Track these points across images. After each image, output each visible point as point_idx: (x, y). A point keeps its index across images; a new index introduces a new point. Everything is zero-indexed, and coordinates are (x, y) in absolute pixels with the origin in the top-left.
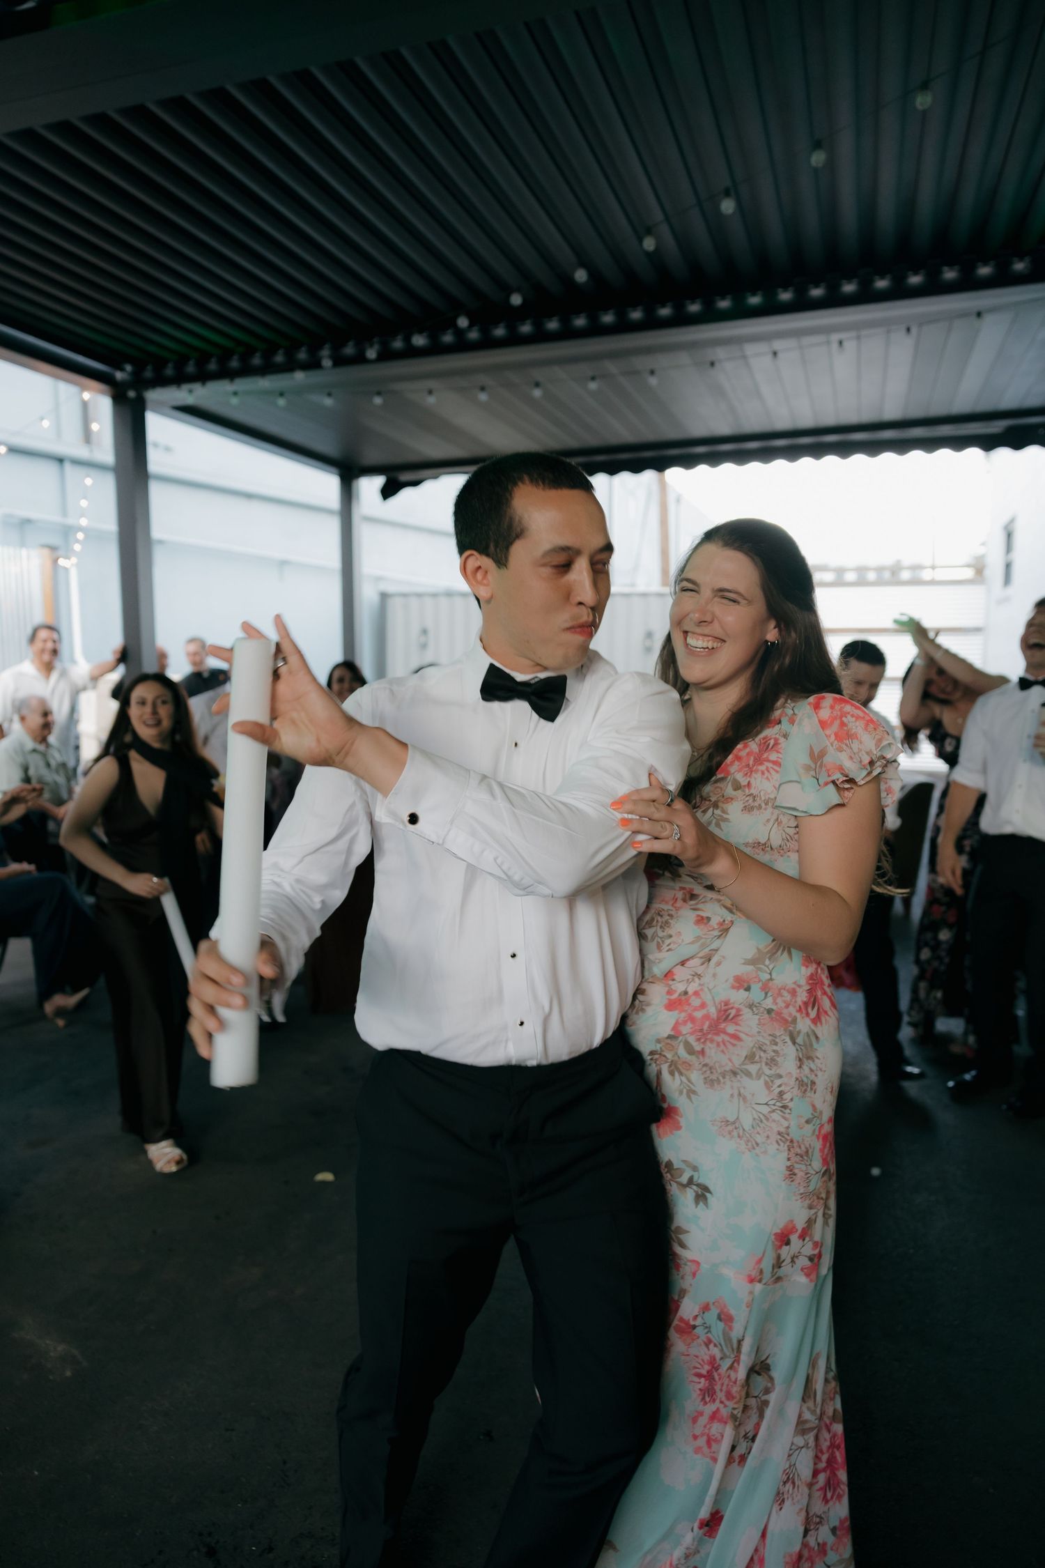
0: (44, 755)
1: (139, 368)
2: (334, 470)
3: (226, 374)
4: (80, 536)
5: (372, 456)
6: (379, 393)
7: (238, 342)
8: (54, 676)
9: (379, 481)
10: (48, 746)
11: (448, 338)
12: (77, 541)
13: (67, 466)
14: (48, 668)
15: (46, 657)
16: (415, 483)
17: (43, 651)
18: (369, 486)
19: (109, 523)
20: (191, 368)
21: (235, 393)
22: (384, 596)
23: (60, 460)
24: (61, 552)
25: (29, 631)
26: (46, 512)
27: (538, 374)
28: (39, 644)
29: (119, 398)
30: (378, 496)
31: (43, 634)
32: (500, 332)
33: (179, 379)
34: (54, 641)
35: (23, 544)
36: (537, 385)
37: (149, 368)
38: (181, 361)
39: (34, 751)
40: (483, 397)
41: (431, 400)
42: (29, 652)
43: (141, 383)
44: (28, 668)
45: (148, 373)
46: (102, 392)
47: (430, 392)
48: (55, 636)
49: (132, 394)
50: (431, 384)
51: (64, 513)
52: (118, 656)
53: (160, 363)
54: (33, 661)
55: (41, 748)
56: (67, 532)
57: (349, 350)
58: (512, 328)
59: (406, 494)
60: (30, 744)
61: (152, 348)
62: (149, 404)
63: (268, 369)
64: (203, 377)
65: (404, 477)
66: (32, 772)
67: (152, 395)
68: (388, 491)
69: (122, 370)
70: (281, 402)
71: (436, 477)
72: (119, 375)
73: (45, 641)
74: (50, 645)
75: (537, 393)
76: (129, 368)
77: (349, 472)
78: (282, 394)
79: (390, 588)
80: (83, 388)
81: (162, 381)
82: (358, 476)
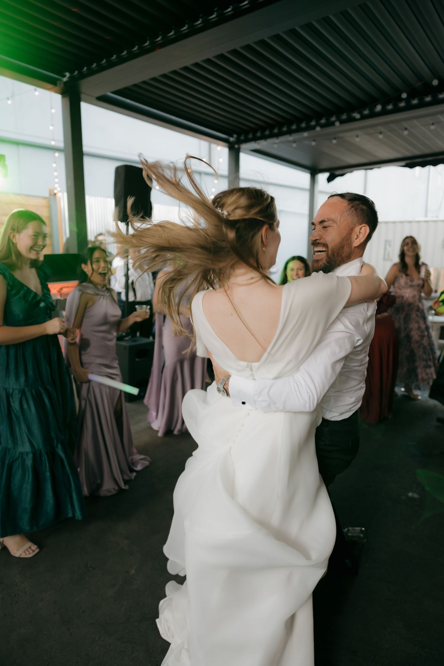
1: (239, 136)
2: (309, 171)
3: (272, 136)
5: (323, 165)
6: (335, 138)
7: (278, 122)
9: (326, 175)
16: (342, 175)
18: (323, 177)
20: (259, 134)
21: (276, 143)
27: (405, 124)
29: (231, 148)
30: (326, 181)
33: (255, 139)
36: (406, 129)
37: (242, 135)
38: (255, 132)
40: (381, 136)
41: (358, 139)
43: (240, 142)
45: (242, 138)
46: (225, 147)
47: (357, 136)
49: (235, 146)
50: (358, 132)
53: (247, 133)
59: (338, 180)
61: (244, 127)
62: (241, 150)
63: (290, 132)
64: (264, 137)
65: (337, 172)
67: (244, 146)
68: (330, 179)
69: (232, 137)
70: (294, 145)
71: (351, 172)
72: (232, 139)
75: (406, 133)
76: (235, 136)
77: (314, 171)
78: (294, 142)
80: (218, 145)
81: (247, 141)
82: (318, 173)
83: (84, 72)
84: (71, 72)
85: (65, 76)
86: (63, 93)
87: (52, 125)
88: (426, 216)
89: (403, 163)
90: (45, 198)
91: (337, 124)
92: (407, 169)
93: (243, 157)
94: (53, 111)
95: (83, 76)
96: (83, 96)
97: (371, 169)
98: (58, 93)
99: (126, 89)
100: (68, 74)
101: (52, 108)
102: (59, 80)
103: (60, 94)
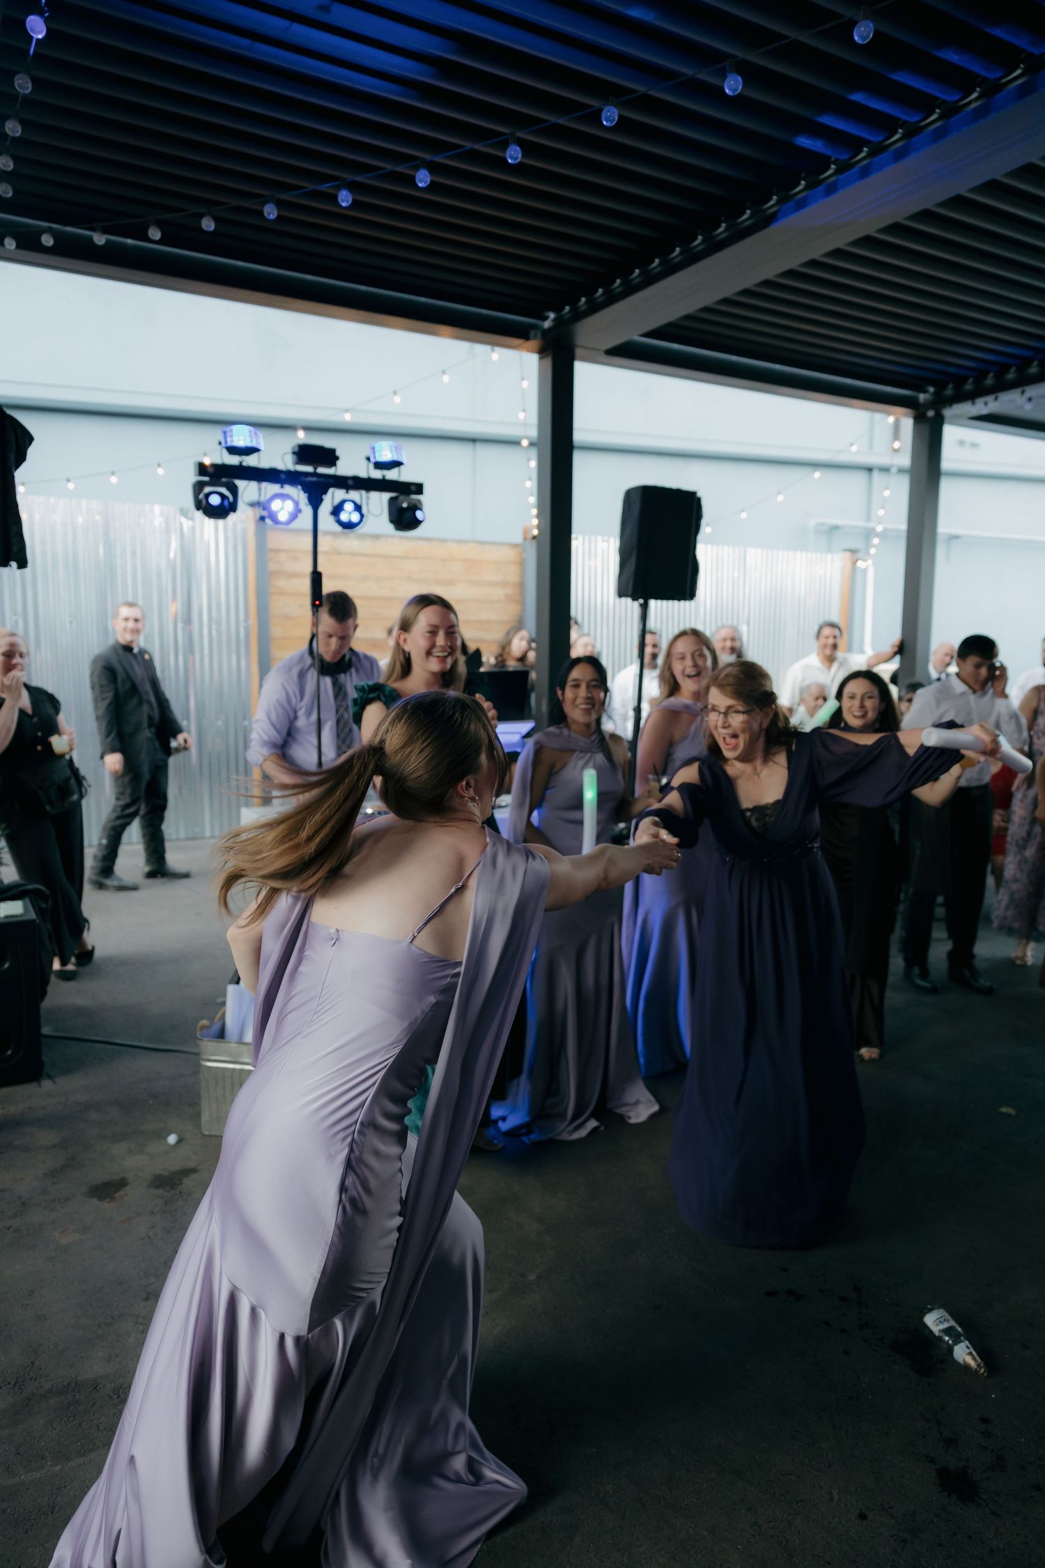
1: (940, 386)
3: (1022, 382)
4: (876, 541)
8: (835, 666)
12: (874, 546)
13: (875, 474)
14: (830, 660)
15: (828, 652)
17: (825, 646)
19: (901, 524)
20: (990, 381)
21: (1030, 400)
23: (870, 470)
24: (860, 555)
25: (816, 628)
26: (851, 519)
28: (823, 641)
29: (919, 418)
31: (827, 631)
34: (835, 637)
35: (829, 549)
37: (950, 386)
38: (981, 375)
42: (814, 645)
43: (941, 402)
44: (813, 660)
45: (949, 391)
46: (906, 415)
48: (837, 632)
49: (931, 413)
51: (868, 518)
52: (897, 648)
53: (960, 381)
54: (818, 654)
56: (869, 533)
61: (951, 370)
62: (946, 420)
64: (998, 389)
67: (948, 412)
69: (925, 391)
72: (922, 397)
73: (827, 637)
74: (831, 641)
76: (931, 389)
80: (889, 414)
81: (960, 398)
83: (581, 306)
84: (558, 310)
85: (546, 318)
86: (542, 352)
87: (524, 410)
90: (515, 546)
93: (952, 434)
94: (525, 384)
95: (578, 316)
96: (578, 352)
98: (532, 352)
99: (670, 325)
100: (552, 315)
101: (523, 379)
102: (535, 327)
103: (537, 353)
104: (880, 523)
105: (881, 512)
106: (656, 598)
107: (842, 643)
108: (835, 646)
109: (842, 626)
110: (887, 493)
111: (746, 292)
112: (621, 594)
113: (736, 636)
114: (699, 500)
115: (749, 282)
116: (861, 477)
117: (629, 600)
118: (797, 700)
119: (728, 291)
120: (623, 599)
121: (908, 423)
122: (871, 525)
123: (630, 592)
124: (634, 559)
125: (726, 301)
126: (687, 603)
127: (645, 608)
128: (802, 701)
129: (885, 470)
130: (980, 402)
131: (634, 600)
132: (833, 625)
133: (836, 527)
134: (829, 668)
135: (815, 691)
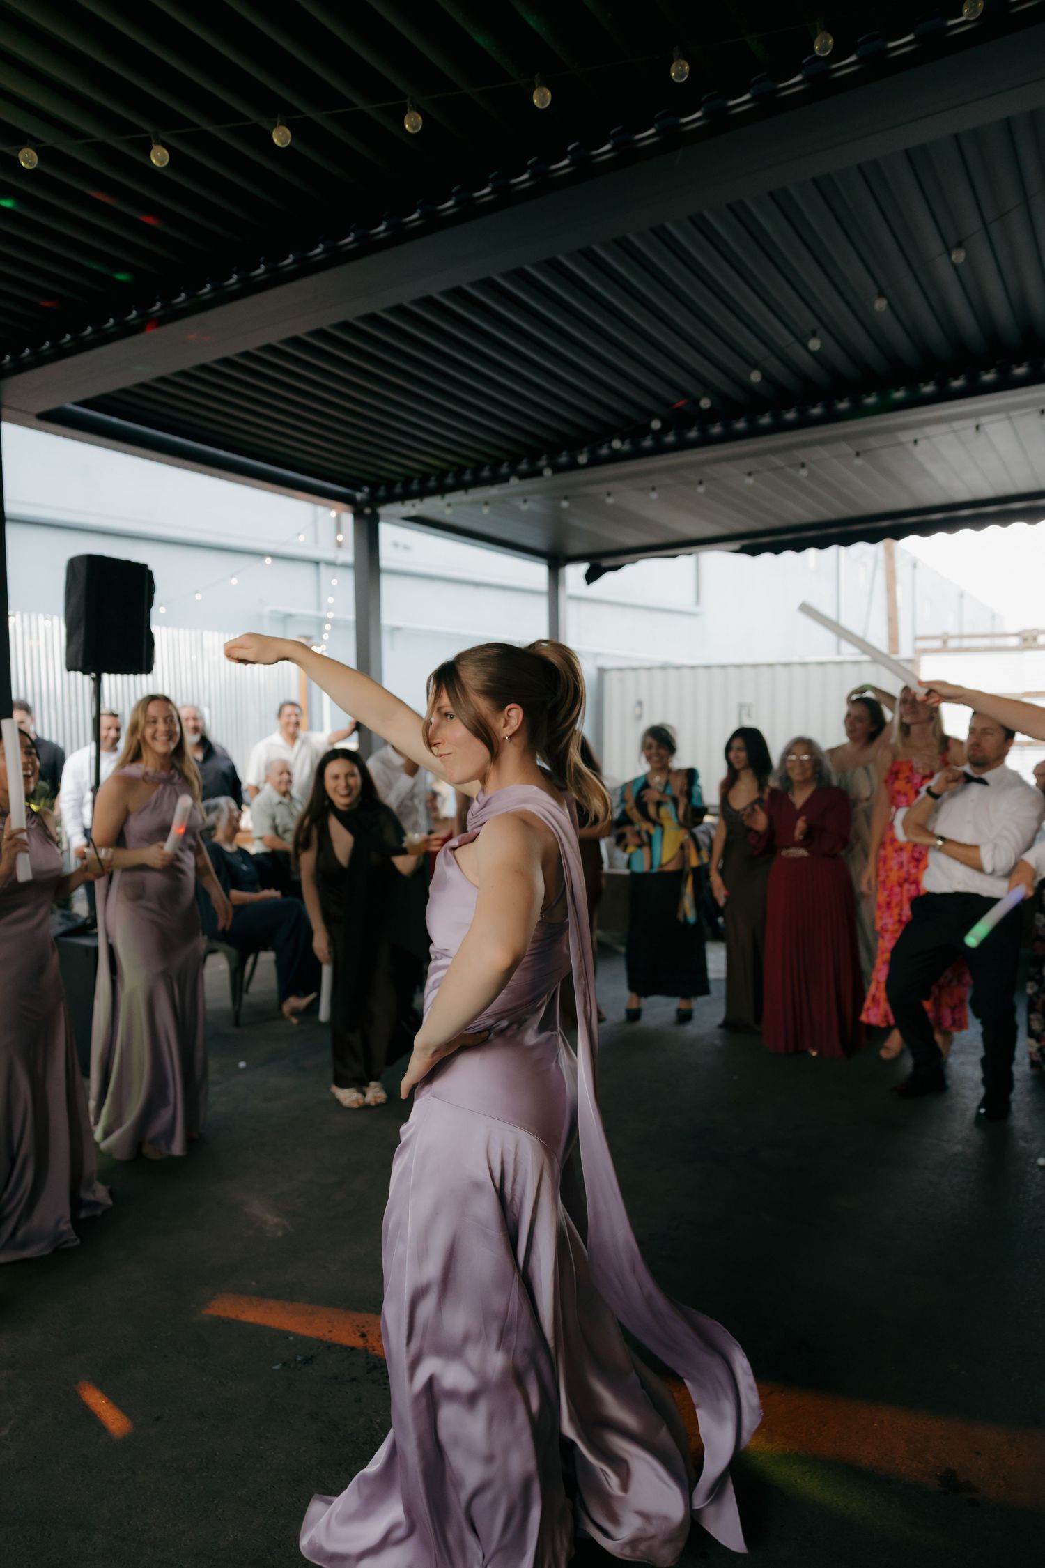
0: (288, 806)
1: (374, 488)
2: (544, 560)
3: (442, 490)
4: (328, 627)
5: (576, 547)
6: (566, 498)
7: (452, 464)
8: (298, 744)
9: (584, 567)
10: (291, 798)
11: (648, 443)
12: (326, 632)
13: (323, 567)
14: (293, 737)
15: (291, 729)
16: (616, 568)
17: (288, 724)
18: (574, 573)
19: (350, 615)
20: (415, 486)
21: (449, 505)
22: (602, 671)
23: (317, 563)
24: (314, 641)
25: (277, 708)
26: (305, 608)
28: (285, 719)
29: (358, 515)
30: (583, 581)
31: (288, 710)
32: (693, 434)
33: (406, 495)
34: (297, 715)
36: (700, 482)
37: (382, 488)
38: (408, 481)
39: (280, 803)
40: (656, 495)
42: (278, 725)
43: (376, 501)
44: (277, 738)
45: (382, 492)
46: (346, 511)
47: (609, 494)
48: (297, 710)
49: (367, 511)
51: (319, 607)
52: (353, 727)
53: (390, 484)
54: (281, 733)
55: (286, 800)
56: (321, 622)
57: (563, 459)
58: (703, 430)
59: (608, 578)
60: (277, 798)
61: (383, 473)
62: (382, 518)
63: (478, 482)
64: (422, 494)
65: (606, 563)
66: (278, 821)
67: (383, 511)
68: (591, 577)
69: (361, 491)
70: (486, 510)
71: (634, 562)
72: (359, 496)
73: (288, 716)
74: (293, 719)
75: (700, 490)
76: (366, 489)
77: (556, 561)
78: (486, 504)
79: (607, 664)
80: (331, 508)
81: (391, 499)
82: (564, 565)
88: (839, 653)
89: (737, 546)
91: (548, 472)
92: (745, 558)
93: (389, 533)
96: (6, 413)
97: (675, 556)
99: (106, 396)
104: (329, 610)
105: (331, 600)
106: (109, 672)
107: (304, 721)
108: (297, 724)
109: (302, 704)
110: (334, 582)
111: (183, 374)
112: (71, 667)
113: (198, 716)
114: (150, 573)
115: (187, 364)
116: (309, 570)
117: (79, 674)
118: (263, 778)
119: (166, 369)
120: (72, 673)
121: (348, 519)
122: (322, 614)
123: (80, 664)
124: (82, 630)
125: (162, 380)
126: (144, 676)
127: (98, 682)
128: (267, 779)
129: (332, 564)
130: (409, 503)
131: (84, 673)
132: (293, 704)
133: (290, 616)
134: (292, 745)
135: (278, 768)
